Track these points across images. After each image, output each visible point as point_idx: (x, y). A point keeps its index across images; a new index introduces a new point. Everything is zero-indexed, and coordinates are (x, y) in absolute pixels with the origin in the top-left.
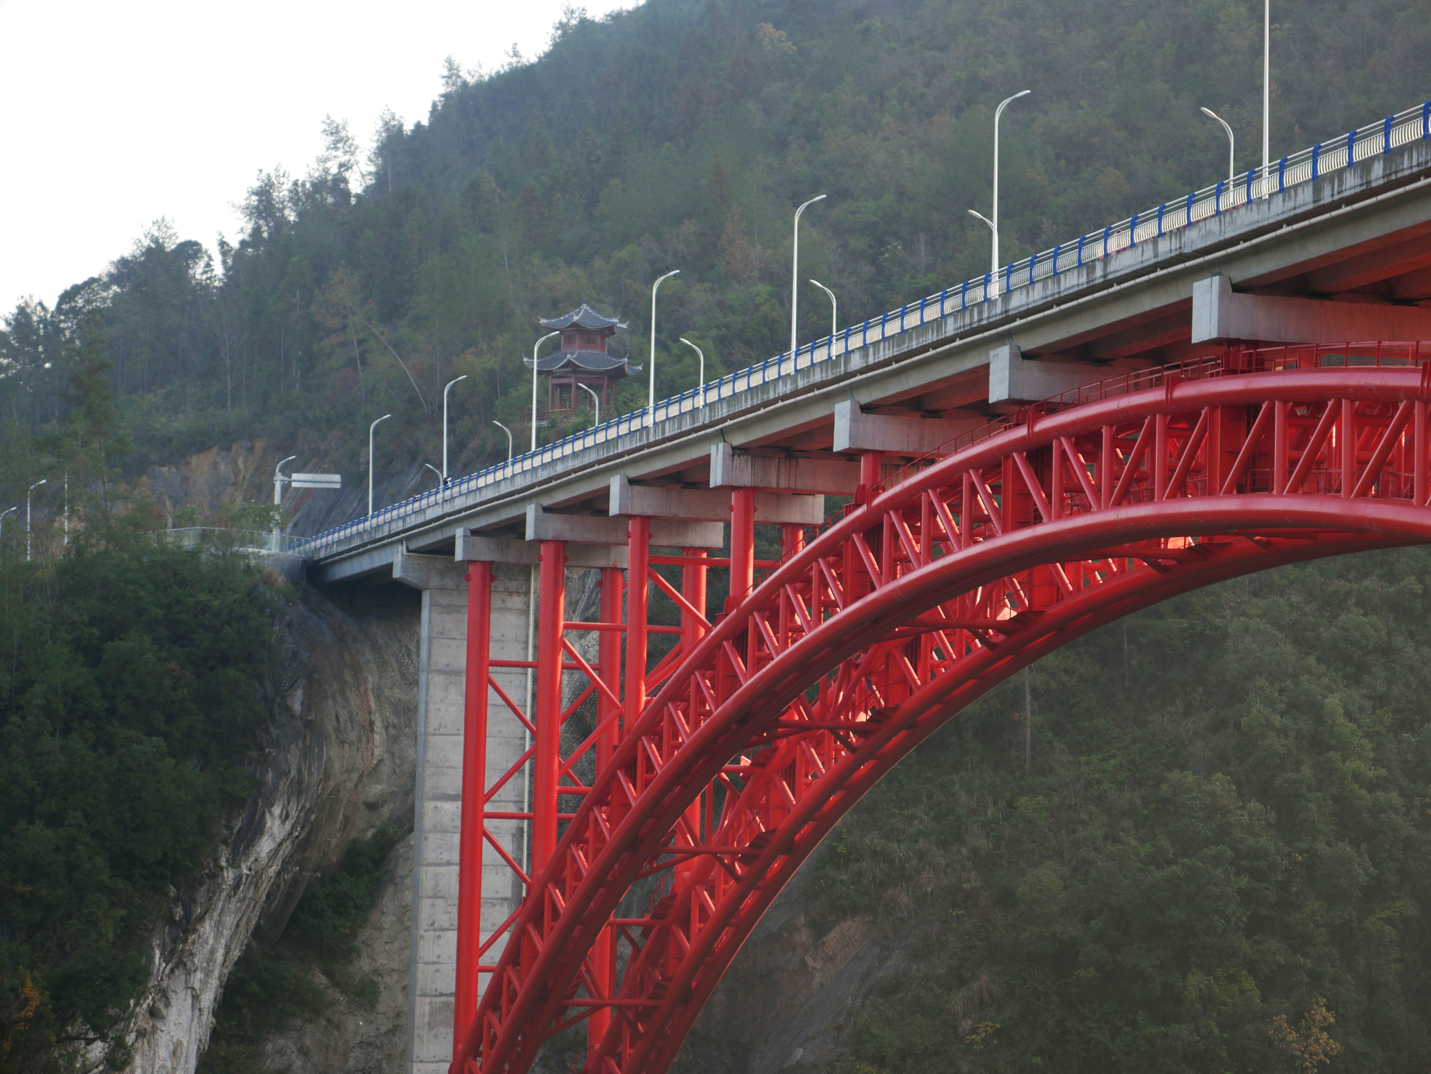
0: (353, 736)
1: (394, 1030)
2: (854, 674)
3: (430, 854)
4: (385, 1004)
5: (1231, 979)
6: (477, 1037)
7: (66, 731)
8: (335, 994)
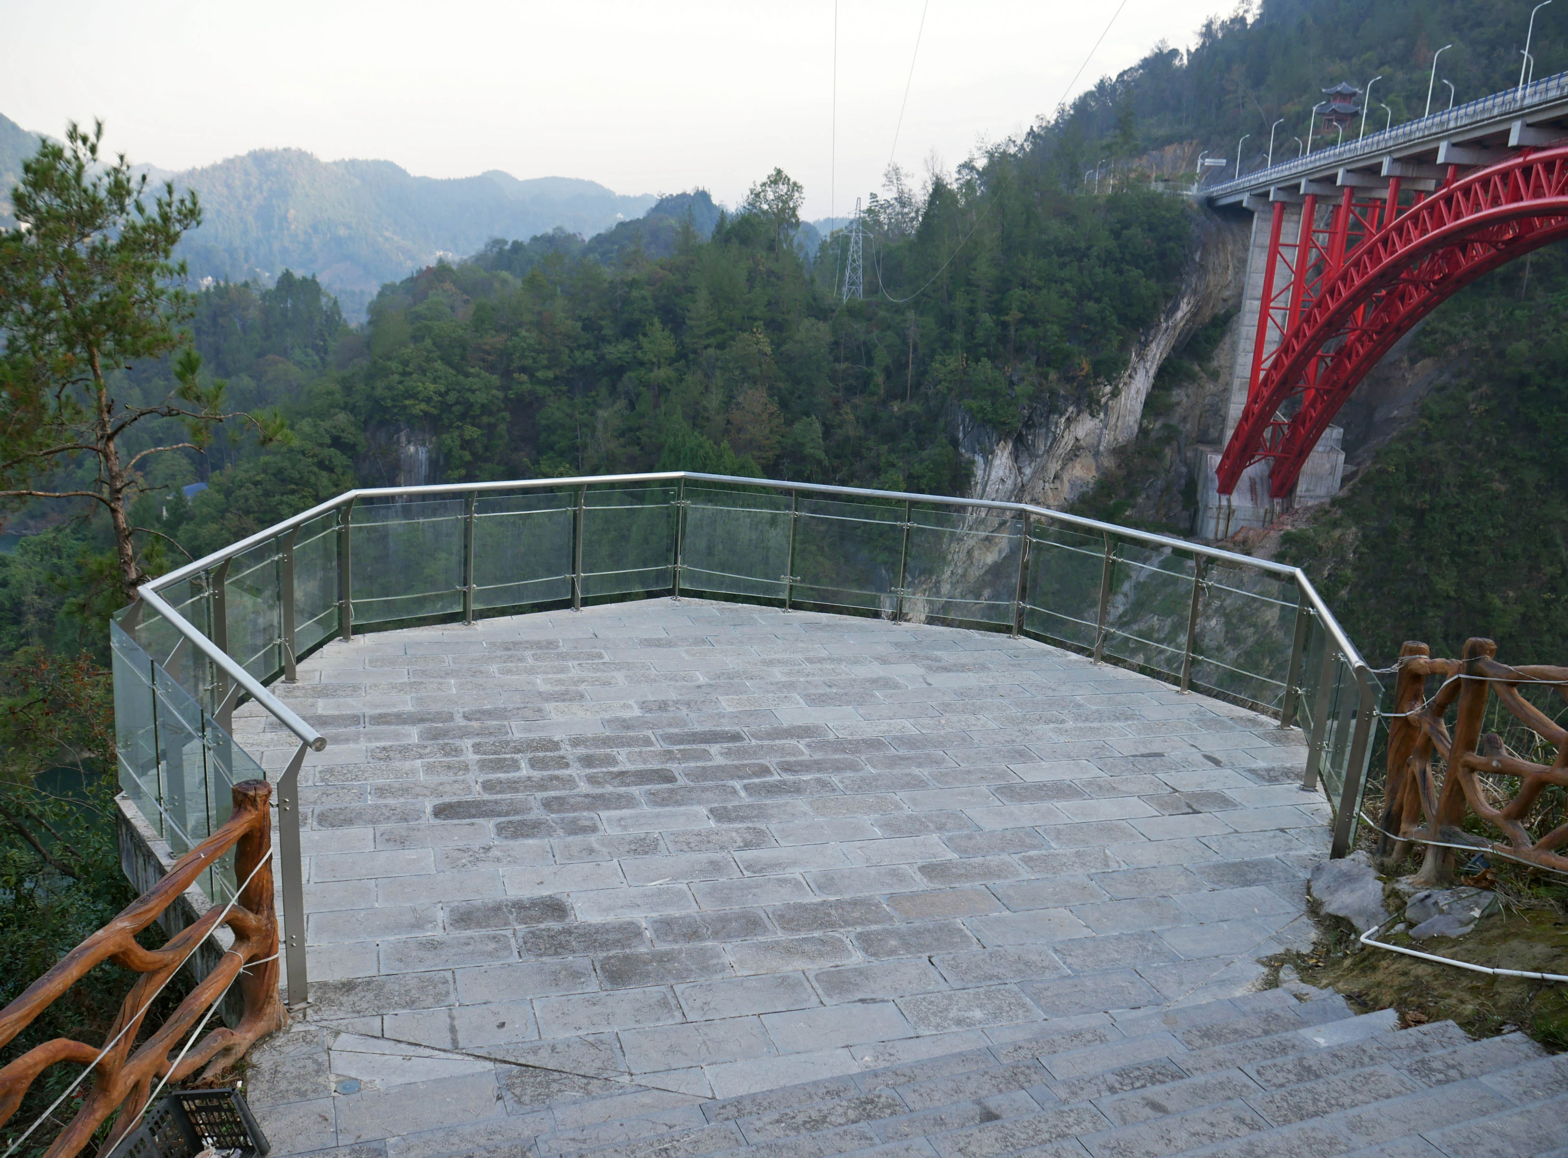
0: (1220, 271)
1: (1225, 390)
2: (1435, 259)
3: (1246, 322)
4: (1221, 380)
6: (1257, 396)
7: (1105, 266)
8: (1202, 374)
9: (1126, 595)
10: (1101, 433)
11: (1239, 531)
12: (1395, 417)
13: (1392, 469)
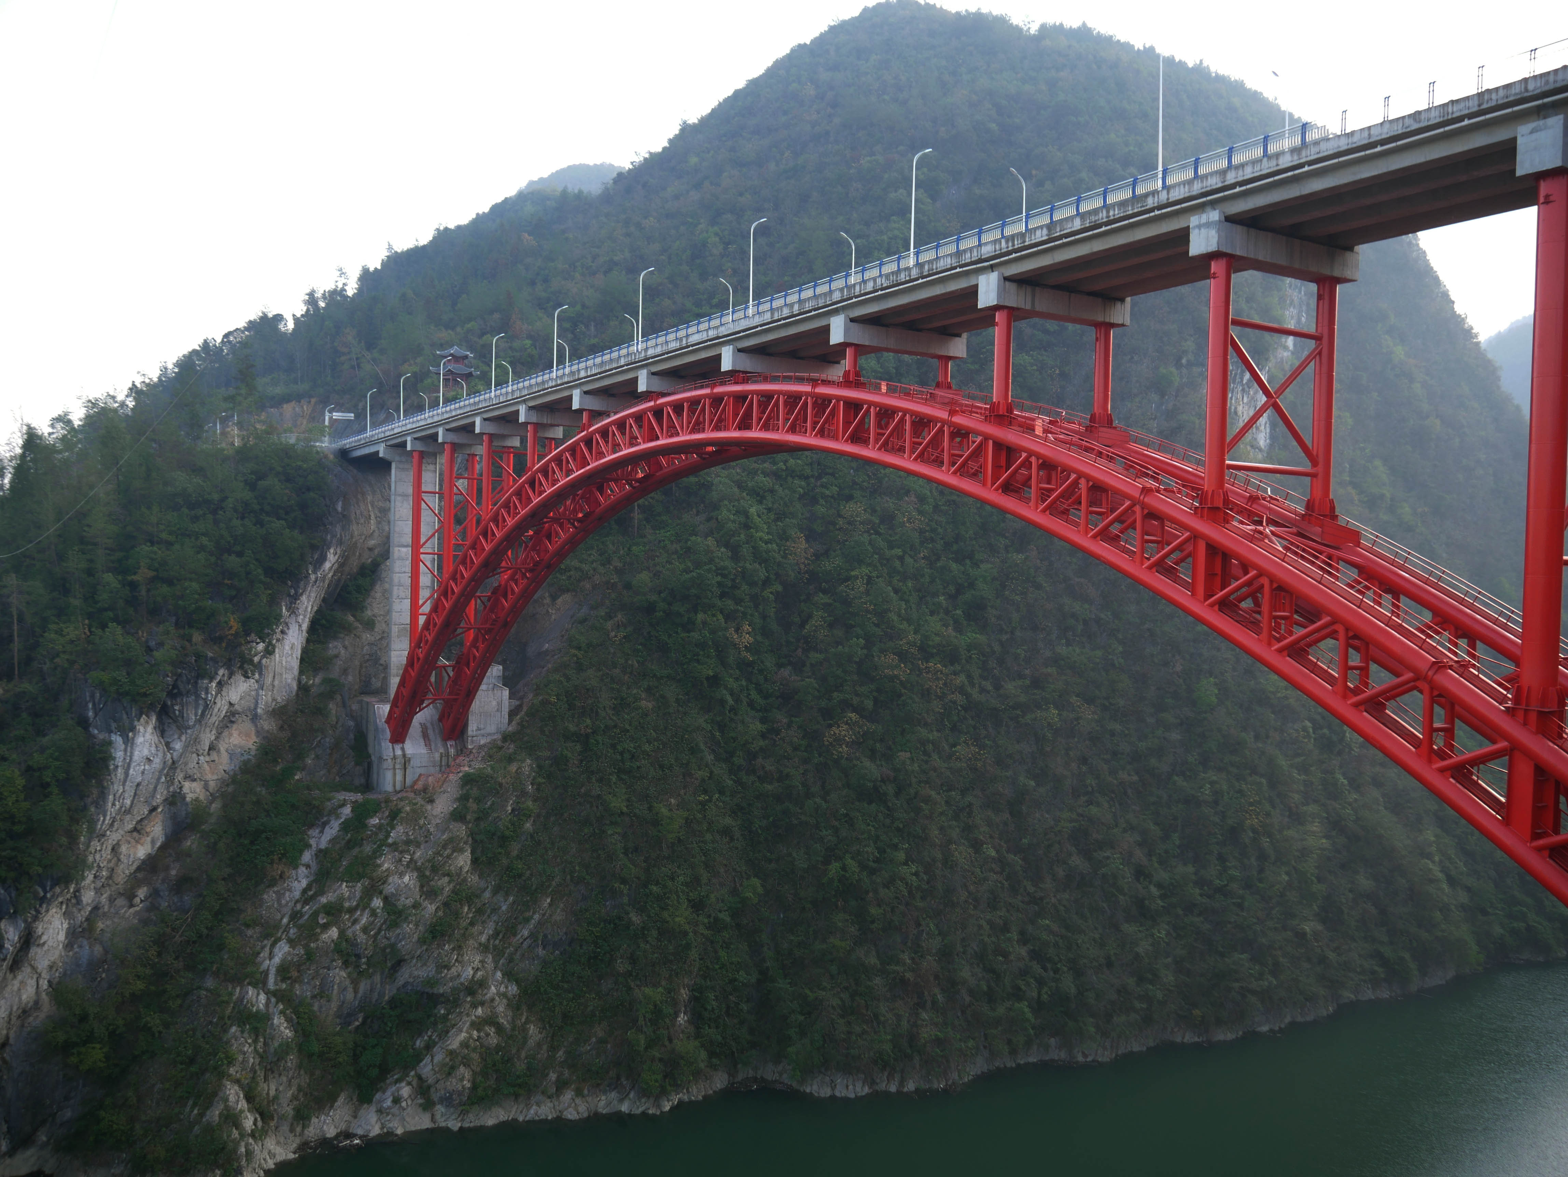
0: (362, 521)
1: (382, 638)
2: (577, 498)
4: (378, 629)
5: (714, 615)
6: (420, 641)
7: (243, 518)
8: (357, 624)
9: (308, 866)
10: (258, 695)
11: (418, 780)
12: (547, 650)
13: (553, 699)
